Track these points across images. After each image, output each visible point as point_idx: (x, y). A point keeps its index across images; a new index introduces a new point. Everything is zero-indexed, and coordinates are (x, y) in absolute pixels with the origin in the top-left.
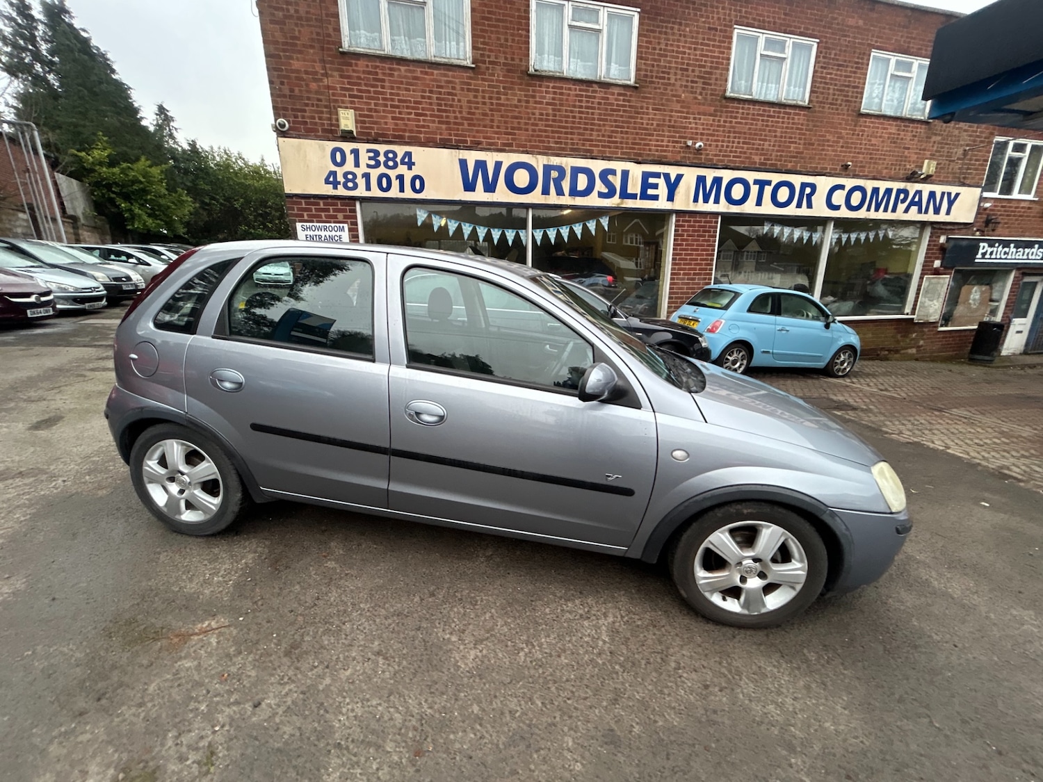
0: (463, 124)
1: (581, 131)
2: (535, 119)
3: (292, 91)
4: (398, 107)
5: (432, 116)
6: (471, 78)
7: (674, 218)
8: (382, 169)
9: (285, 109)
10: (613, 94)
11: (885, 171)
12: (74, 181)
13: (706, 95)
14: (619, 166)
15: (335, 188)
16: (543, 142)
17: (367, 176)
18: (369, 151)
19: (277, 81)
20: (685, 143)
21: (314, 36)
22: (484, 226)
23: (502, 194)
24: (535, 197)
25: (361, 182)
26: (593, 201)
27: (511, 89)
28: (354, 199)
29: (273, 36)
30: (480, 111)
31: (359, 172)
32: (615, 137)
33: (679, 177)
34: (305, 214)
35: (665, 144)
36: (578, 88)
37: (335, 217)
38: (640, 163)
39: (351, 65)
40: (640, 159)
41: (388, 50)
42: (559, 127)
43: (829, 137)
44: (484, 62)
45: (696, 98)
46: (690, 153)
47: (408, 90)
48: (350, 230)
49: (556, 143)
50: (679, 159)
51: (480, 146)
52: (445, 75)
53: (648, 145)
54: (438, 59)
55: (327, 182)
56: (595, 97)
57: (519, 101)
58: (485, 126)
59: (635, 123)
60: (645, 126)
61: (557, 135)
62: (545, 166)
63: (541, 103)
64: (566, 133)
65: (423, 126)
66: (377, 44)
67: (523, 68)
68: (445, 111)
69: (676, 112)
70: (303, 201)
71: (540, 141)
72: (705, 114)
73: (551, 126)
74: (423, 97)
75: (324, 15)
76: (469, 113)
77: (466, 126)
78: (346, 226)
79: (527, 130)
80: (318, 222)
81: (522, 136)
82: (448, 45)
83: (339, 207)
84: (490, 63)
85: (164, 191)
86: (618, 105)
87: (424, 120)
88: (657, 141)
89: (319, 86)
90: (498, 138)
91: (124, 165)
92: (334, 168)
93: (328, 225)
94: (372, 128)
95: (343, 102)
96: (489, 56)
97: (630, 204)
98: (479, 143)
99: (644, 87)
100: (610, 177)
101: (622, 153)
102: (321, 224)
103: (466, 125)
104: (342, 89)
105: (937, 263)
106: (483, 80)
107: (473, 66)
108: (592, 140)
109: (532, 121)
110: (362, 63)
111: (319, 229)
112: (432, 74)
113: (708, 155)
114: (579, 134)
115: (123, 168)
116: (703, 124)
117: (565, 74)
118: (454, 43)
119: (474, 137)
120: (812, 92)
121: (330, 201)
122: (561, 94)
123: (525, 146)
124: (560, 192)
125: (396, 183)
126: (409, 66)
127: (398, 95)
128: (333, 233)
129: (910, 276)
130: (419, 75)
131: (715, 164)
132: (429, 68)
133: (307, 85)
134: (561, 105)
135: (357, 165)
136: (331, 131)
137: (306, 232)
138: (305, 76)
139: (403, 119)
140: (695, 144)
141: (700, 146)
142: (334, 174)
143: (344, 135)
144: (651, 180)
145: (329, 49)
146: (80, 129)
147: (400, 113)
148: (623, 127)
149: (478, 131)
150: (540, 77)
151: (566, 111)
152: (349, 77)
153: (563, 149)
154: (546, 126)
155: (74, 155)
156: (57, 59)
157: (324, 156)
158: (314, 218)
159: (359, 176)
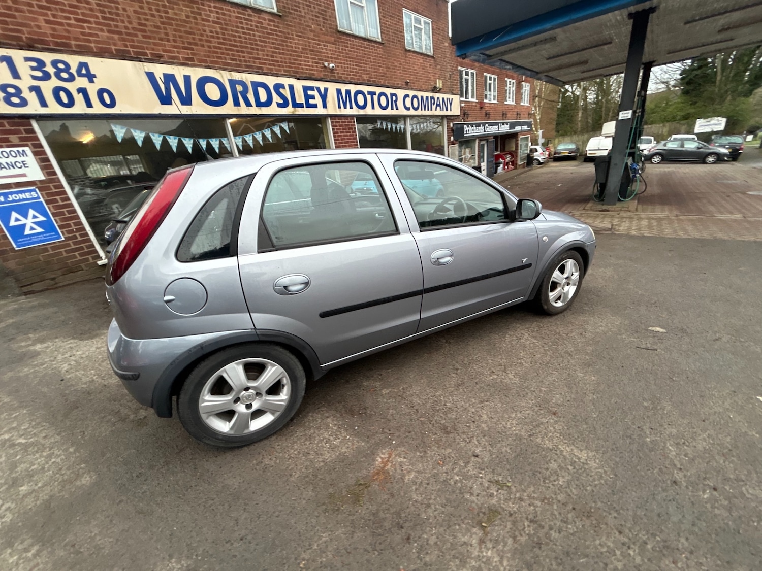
0: (136, 36)
1: (249, 50)
2: (207, 36)
5: (97, 23)
8: (55, 82)
10: (265, 19)
11: (423, 86)
13: (327, 28)
14: (286, 81)
16: (221, 58)
17: (36, 90)
18: (27, 59)
20: (323, 64)
22: (190, 137)
25: (30, 97)
26: (273, 110)
28: (26, 117)
30: (151, 24)
31: (23, 85)
32: (276, 57)
33: (326, 90)
35: (311, 64)
36: (236, 10)
37: (7, 140)
38: (298, 79)
40: (298, 75)
42: (230, 45)
43: (396, 64)
45: (321, 30)
46: (328, 72)
48: (34, 153)
49: (232, 60)
50: (322, 76)
51: (161, 59)
53: (300, 65)
56: (252, 21)
57: (187, 17)
58: (160, 39)
59: (287, 46)
60: (294, 49)
61: (230, 53)
62: (229, 81)
63: (208, 21)
64: (238, 51)
65: (91, 35)
68: (111, 19)
69: (312, 39)
71: (217, 58)
72: (329, 42)
73: (223, 44)
76: (140, 24)
77: (140, 38)
78: (26, 149)
79: (203, 46)
81: (202, 52)
83: (8, 127)
86: (270, 30)
87: (89, 28)
88: (305, 61)
90: (178, 53)
94: (20, 32)
98: (161, 56)
99: (286, 16)
100: (282, 91)
101: (285, 71)
103: (140, 36)
105: (452, 138)
108: (259, 59)
109: (205, 38)
113: (338, 73)
114: (249, 53)
116: (330, 50)
119: (153, 49)
120: (381, 33)
122: (224, 15)
124: (248, 104)
125: (79, 98)
129: (443, 147)
131: (344, 81)
134: (226, 25)
135: (16, 77)
139: (60, 24)
140: (329, 65)
141: (333, 67)
144: (310, 93)
147: (54, 16)
148: (279, 49)
149: (155, 44)
151: (232, 31)
153: (239, 66)
154: (219, 43)
159: (25, 89)
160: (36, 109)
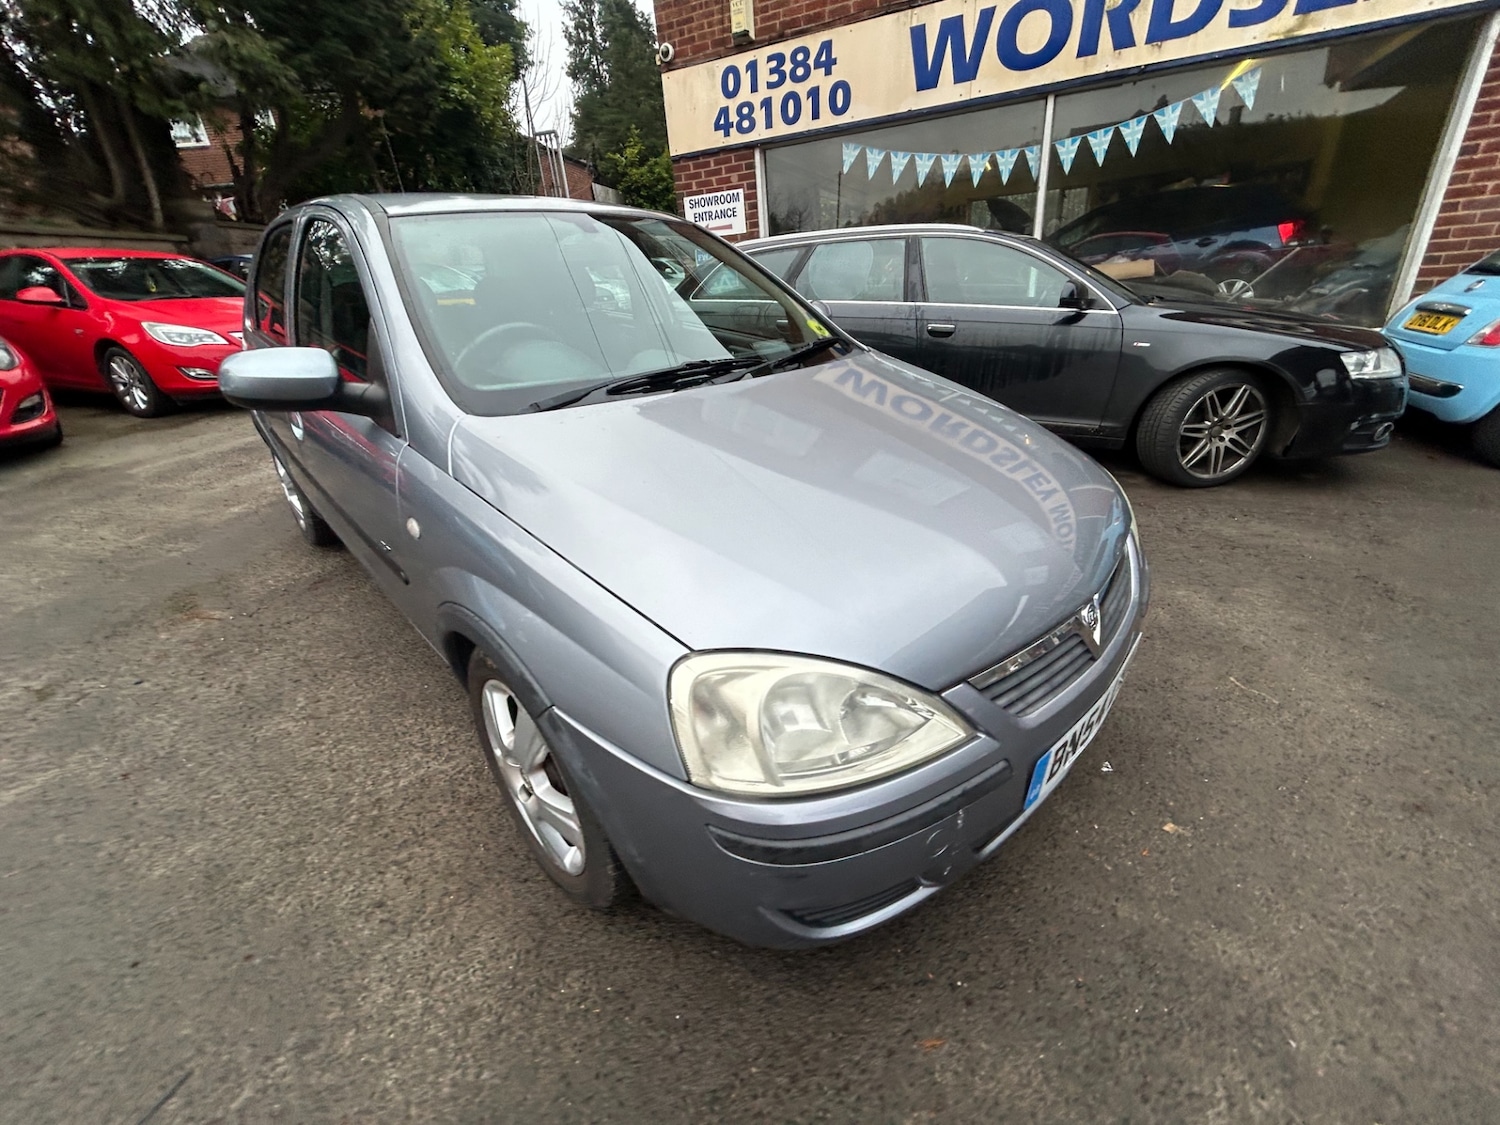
8: (789, 86)
9: (670, 26)
12: (610, 190)
15: (727, 134)
17: (767, 103)
18: (770, 59)
22: (956, 152)
24: (1064, 67)
25: (759, 115)
26: (1213, 40)
28: (750, 147)
31: (756, 100)
34: (694, 182)
37: (727, 180)
48: (747, 197)
55: (717, 127)
70: (691, 163)
78: (741, 191)
80: (708, 192)
83: (734, 163)
91: (652, 160)
92: (724, 102)
93: (719, 194)
94: (777, 17)
97: (1329, 21)
102: (711, 195)
111: (709, 202)
115: (650, 166)
121: (722, 156)
125: (807, 105)
128: (726, 206)
135: (754, 89)
136: (723, 42)
137: (694, 210)
142: (724, 111)
143: (739, 41)
146: (617, 126)
155: (610, 159)
156: (607, 44)
157: (714, 87)
158: (705, 187)
159: (757, 106)
160: (760, 133)
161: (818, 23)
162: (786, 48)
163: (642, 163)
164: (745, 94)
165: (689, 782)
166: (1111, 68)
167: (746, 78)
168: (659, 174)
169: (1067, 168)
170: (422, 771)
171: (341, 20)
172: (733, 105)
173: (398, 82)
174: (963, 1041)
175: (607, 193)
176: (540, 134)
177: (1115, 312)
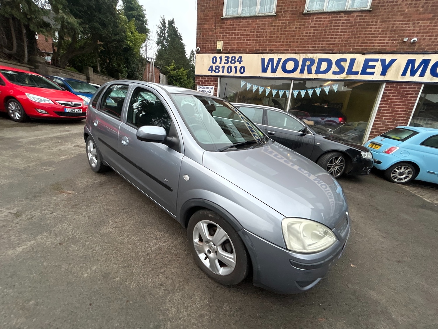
0: (266, 42)
1: (329, 39)
2: (303, 36)
3: (203, 36)
4: (240, 38)
5: (253, 40)
6: (273, 21)
7: (384, 85)
8: (229, 64)
9: (200, 43)
10: (353, 16)
13: (428, 6)
14: (349, 57)
15: (212, 72)
16: (305, 47)
17: (223, 67)
18: (226, 57)
19: (199, 33)
20: (402, 40)
21: (214, 14)
22: (269, 88)
23: (280, 73)
24: (296, 75)
25: (221, 69)
26: (329, 75)
27: (292, 22)
28: (218, 76)
29: (200, 17)
30: (275, 36)
31: (221, 66)
32: (350, 41)
33: (393, 61)
34: (201, 82)
35: (386, 41)
36: (331, 16)
37: (210, 83)
38: (364, 54)
39: (224, 23)
40: (365, 51)
41: (240, 14)
42: (316, 39)
44: (281, 12)
45: (418, 10)
46: (406, 45)
47: (245, 30)
48: (215, 89)
49: (313, 47)
50: (395, 50)
51: (272, 52)
52: (262, 21)
53: (373, 43)
54: (260, 14)
55: (209, 70)
56: (340, 20)
57: (296, 28)
58: (276, 42)
59: (366, 31)
60: (372, 32)
61: (313, 43)
62: (304, 59)
63: (308, 27)
64: (319, 41)
65: (249, 45)
66: (236, 12)
67: (301, 11)
68: (259, 37)
69: (399, 21)
70: (200, 77)
71: (303, 47)
72: (423, 20)
73: (311, 39)
74: (251, 32)
75: (218, 5)
76: (270, 37)
78: (213, 87)
79: (297, 42)
80: (204, 85)
81: (294, 45)
82: (266, 8)
83: (212, 80)
84: (284, 12)
85: (186, 78)
86: (355, 22)
87: (249, 42)
88: (380, 40)
89: (212, 33)
90: (282, 47)
91: (178, 70)
92: (212, 64)
93: (207, 86)
94: (228, 48)
95: (220, 38)
96: (284, 9)
97: (353, 77)
98: (272, 50)
99: (377, 9)
100: (342, 63)
101: (353, 49)
102: (205, 86)
103: (268, 43)
104: (220, 33)
106: (279, 20)
107: (275, 14)
108: (335, 44)
109: (301, 37)
110: (229, 21)
111: (204, 88)
112: (256, 21)
113: (421, 45)
114: (327, 41)
115: (177, 72)
116: (421, 26)
117: (324, 10)
118: (268, 6)
119: (271, 48)
121: (209, 77)
122: (320, 21)
123: (295, 50)
124: (310, 72)
125: (234, 70)
126: (247, 20)
127: (241, 33)
128: (209, 90)
130: (250, 23)
131: (425, 51)
132: (255, 19)
133: (208, 34)
134: (319, 27)
135: (220, 63)
136: (214, 50)
137: (200, 89)
138: (208, 30)
139: (241, 43)
140: (411, 39)
141: (414, 40)
142: (212, 67)
143: (218, 51)
144: (371, 64)
145: (218, 18)
146: (169, 59)
147: (240, 40)
148: (357, 35)
149: (272, 45)
150: (310, 14)
151: (321, 30)
152: (223, 28)
153: (316, 50)
154: (308, 39)
155: (165, 67)
156: (169, 38)
157: (210, 60)
158: (203, 84)
159: (221, 67)
160: (220, 74)
161: (238, 52)
162: (230, 55)
163: (174, 70)
164: (218, 63)
165: (287, 249)
166: (307, 77)
167: (218, 60)
168: (179, 74)
169: (295, 97)
170: (158, 246)
171: (99, 18)
172: (214, 66)
173: (113, 38)
174: (326, 319)
175: (163, 76)
176: (148, 58)
177: (313, 135)
